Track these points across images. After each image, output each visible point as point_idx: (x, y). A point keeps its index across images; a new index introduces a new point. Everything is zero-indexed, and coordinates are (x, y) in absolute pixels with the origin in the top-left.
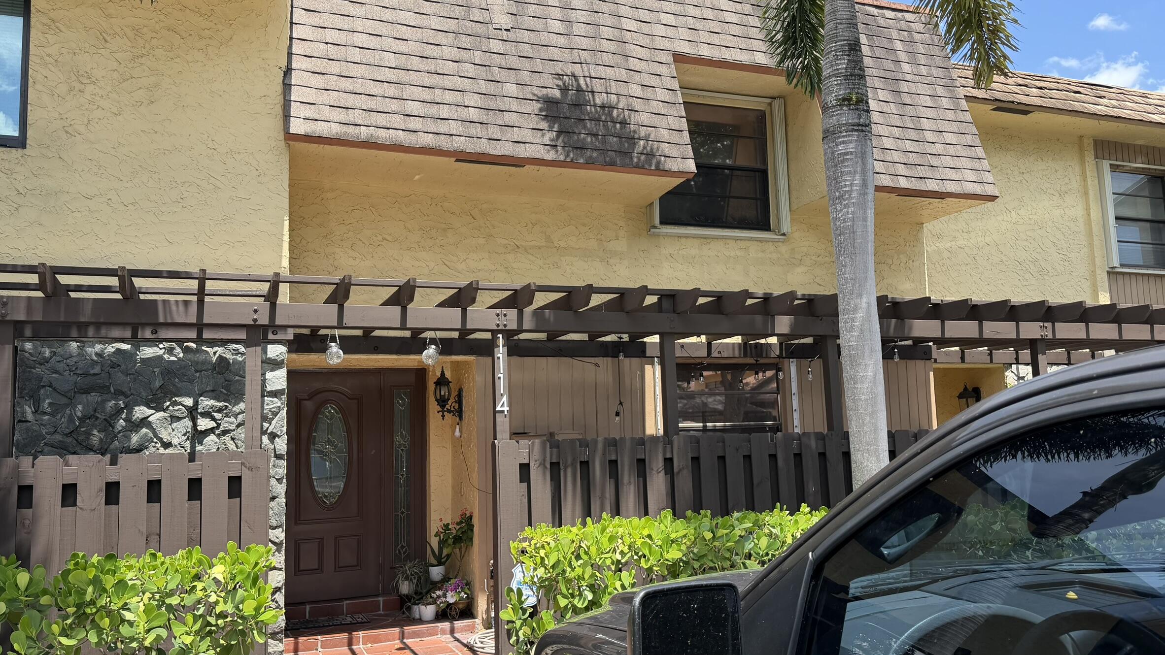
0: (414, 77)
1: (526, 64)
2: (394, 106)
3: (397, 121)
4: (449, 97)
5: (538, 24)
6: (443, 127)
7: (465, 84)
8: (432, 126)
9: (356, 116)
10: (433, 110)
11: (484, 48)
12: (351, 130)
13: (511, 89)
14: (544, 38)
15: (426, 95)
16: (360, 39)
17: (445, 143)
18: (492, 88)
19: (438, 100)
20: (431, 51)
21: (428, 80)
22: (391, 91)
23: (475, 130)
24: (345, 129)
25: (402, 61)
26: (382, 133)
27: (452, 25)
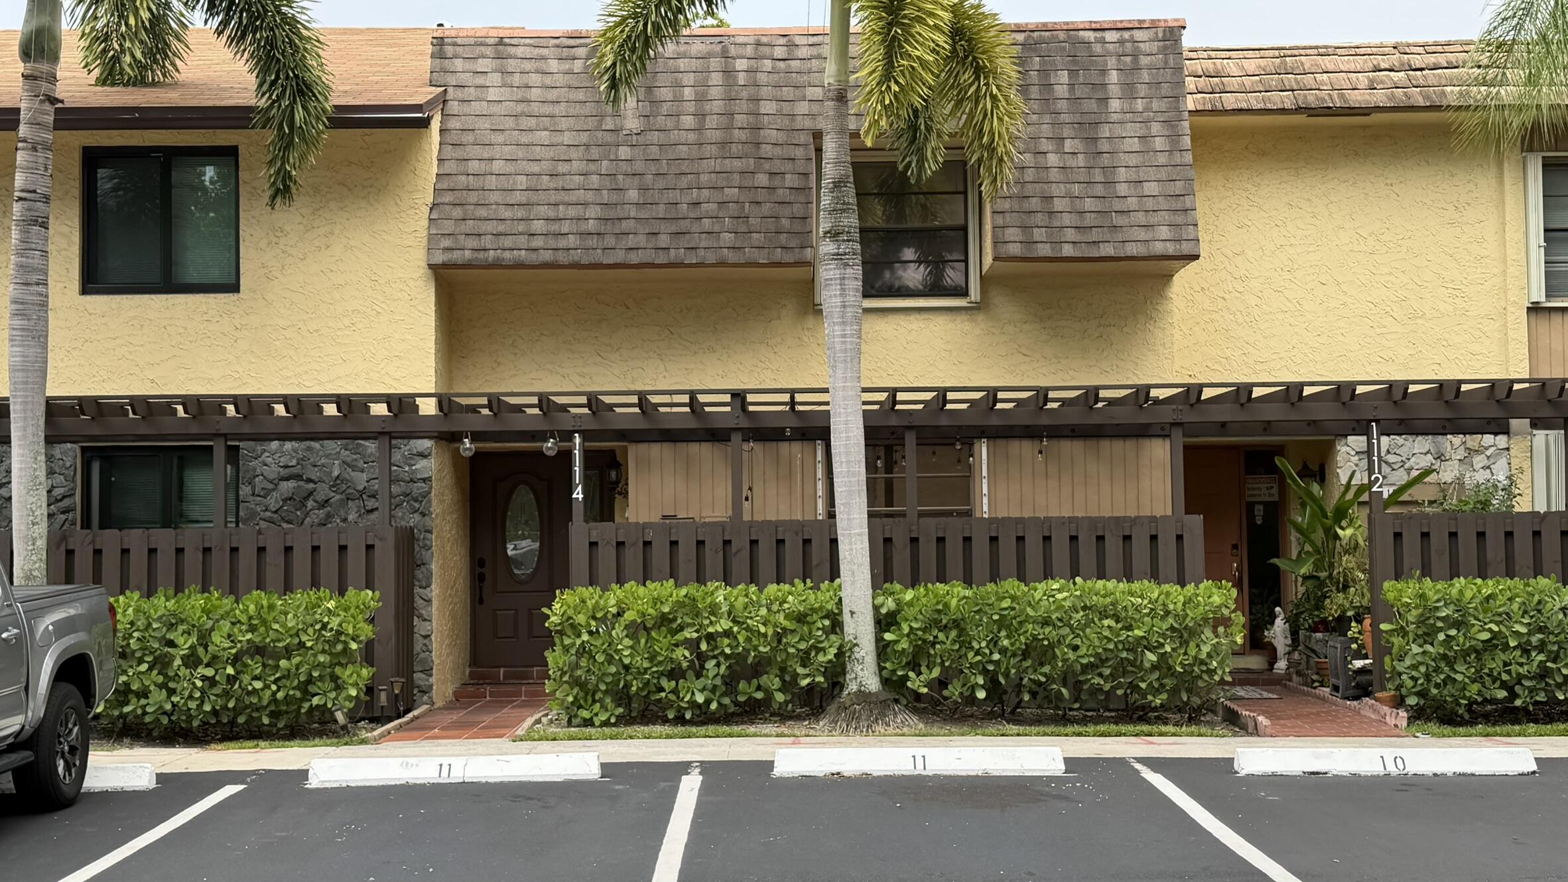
0: (542, 197)
1: (653, 168)
2: (521, 227)
3: (522, 241)
4: (572, 212)
5: (670, 123)
6: (562, 243)
7: (590, 196)
8: (552, 243)
9: (487, 241)
10: (555, 227)
11: (612, 157)
12: (481, 255)
13: (633, 195)
14: (674, 136)
15: (551, 214)
16: (497, 166)
17: (562, 258)
18: (615, 197)
19: (561, 216)
20: (562, 168)
21: (554, 197)
22: (520, 213)
23: (592, 242)
24: (476, 255)
25: (533, 182)
26: (507, 255)
27: (584, 138)
